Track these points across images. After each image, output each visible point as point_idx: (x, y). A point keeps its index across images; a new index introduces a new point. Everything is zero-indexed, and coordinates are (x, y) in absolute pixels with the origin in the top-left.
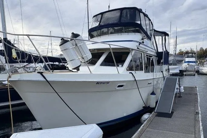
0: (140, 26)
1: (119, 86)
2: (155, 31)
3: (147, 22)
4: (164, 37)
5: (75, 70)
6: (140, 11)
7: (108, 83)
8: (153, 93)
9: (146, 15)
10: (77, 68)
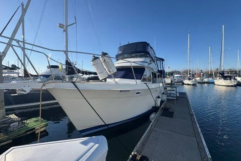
0: (148, 53)
1: (137, 93)
2: (156, 57)
3: (152, 52)
4: (161, 62)
5: (104, 81)
6: (148, 44)
7: (129, 91)
8: (159, 97)
9: (151, 48)
10: (105, 80)
